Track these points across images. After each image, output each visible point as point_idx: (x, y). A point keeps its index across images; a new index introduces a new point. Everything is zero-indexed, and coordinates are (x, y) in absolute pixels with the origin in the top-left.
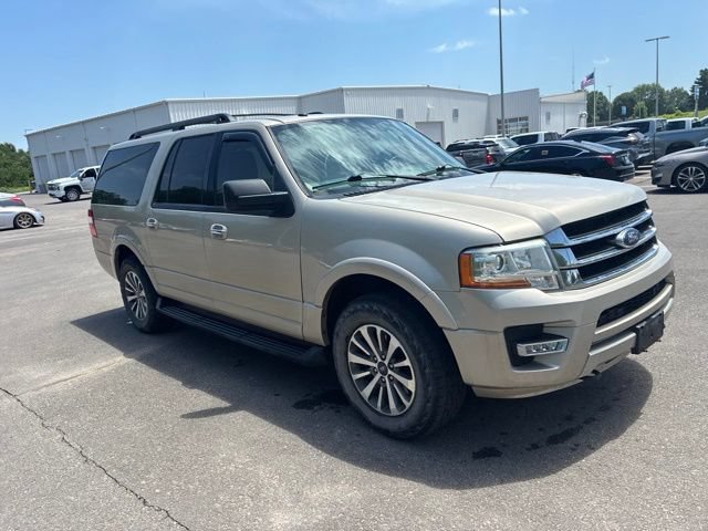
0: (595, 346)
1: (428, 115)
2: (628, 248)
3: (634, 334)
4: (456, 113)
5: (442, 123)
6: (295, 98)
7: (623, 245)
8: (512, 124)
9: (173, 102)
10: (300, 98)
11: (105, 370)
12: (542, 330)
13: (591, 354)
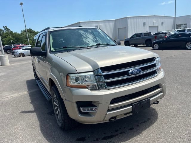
0: (109, 110)
1: (153, 24)
2: (132, 76)
3: (131, 107)
4: (163, 23)
5: (158, 26)
6: (114, 20)
7: (130, 74)
8: (181, 26)
9: (82, 22)
10: (115, 20)
11: (20, 95)
12: (92, 103)
13: (108, 113)
